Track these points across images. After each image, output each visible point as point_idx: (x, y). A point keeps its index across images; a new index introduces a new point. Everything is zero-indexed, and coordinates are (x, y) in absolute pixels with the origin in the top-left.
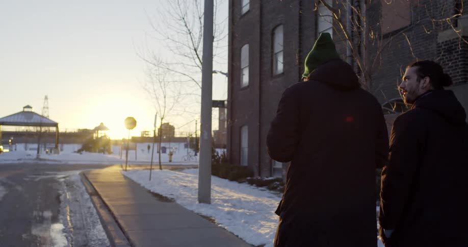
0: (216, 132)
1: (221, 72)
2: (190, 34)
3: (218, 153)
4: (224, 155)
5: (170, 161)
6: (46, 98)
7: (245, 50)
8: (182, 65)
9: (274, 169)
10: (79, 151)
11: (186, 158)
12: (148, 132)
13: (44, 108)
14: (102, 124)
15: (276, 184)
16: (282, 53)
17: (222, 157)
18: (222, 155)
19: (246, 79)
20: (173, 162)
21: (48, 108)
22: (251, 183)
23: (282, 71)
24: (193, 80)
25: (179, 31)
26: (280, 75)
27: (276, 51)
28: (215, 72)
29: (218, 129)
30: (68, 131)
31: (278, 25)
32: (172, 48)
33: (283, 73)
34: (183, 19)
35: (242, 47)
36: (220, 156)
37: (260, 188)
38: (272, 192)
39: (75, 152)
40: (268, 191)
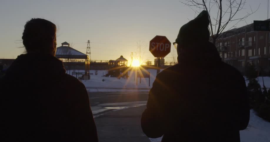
6: (89, 42)
10: (107, 75)
12: (150, 62)
13: (87, 48)
14: (122, 56)
21: (90, 48)
30: (103, 62)
39: (104, 76)
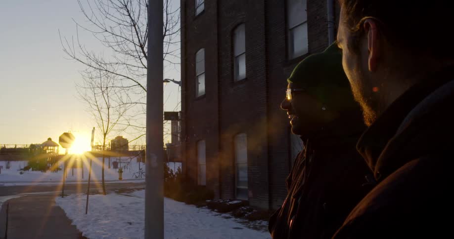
0: (168, 145)
1: (173, 81)
2: (134, 26)
3: (172, 171)
4: (179, 174)
5: (120, 179)
7: (201, 55)
8: (125, 65)
9: (238, 190)
10: (26, 169)
11: (137, 175)
14: (50, 139)
15: (242, 209)
16: (244, 56)
17: (176, 176)
18: (176, 173)
19: (202, 87)
20: (123, 180)
22: (212, 207)
23: (245, 77)
24: (139, 84)
25: (121, 22)
26: (242, 81)
27: (237, 53)
28: (167, 81)
29: (170, 142)
30: (18, 147)
31: (239, 25)
32: (111, 44)
33: (246, 79)
34: (126, 6)
35: (196, 53)
36: (174, 174)
37: (224, 215)
38: (238, 219)
40: (233, 219)
